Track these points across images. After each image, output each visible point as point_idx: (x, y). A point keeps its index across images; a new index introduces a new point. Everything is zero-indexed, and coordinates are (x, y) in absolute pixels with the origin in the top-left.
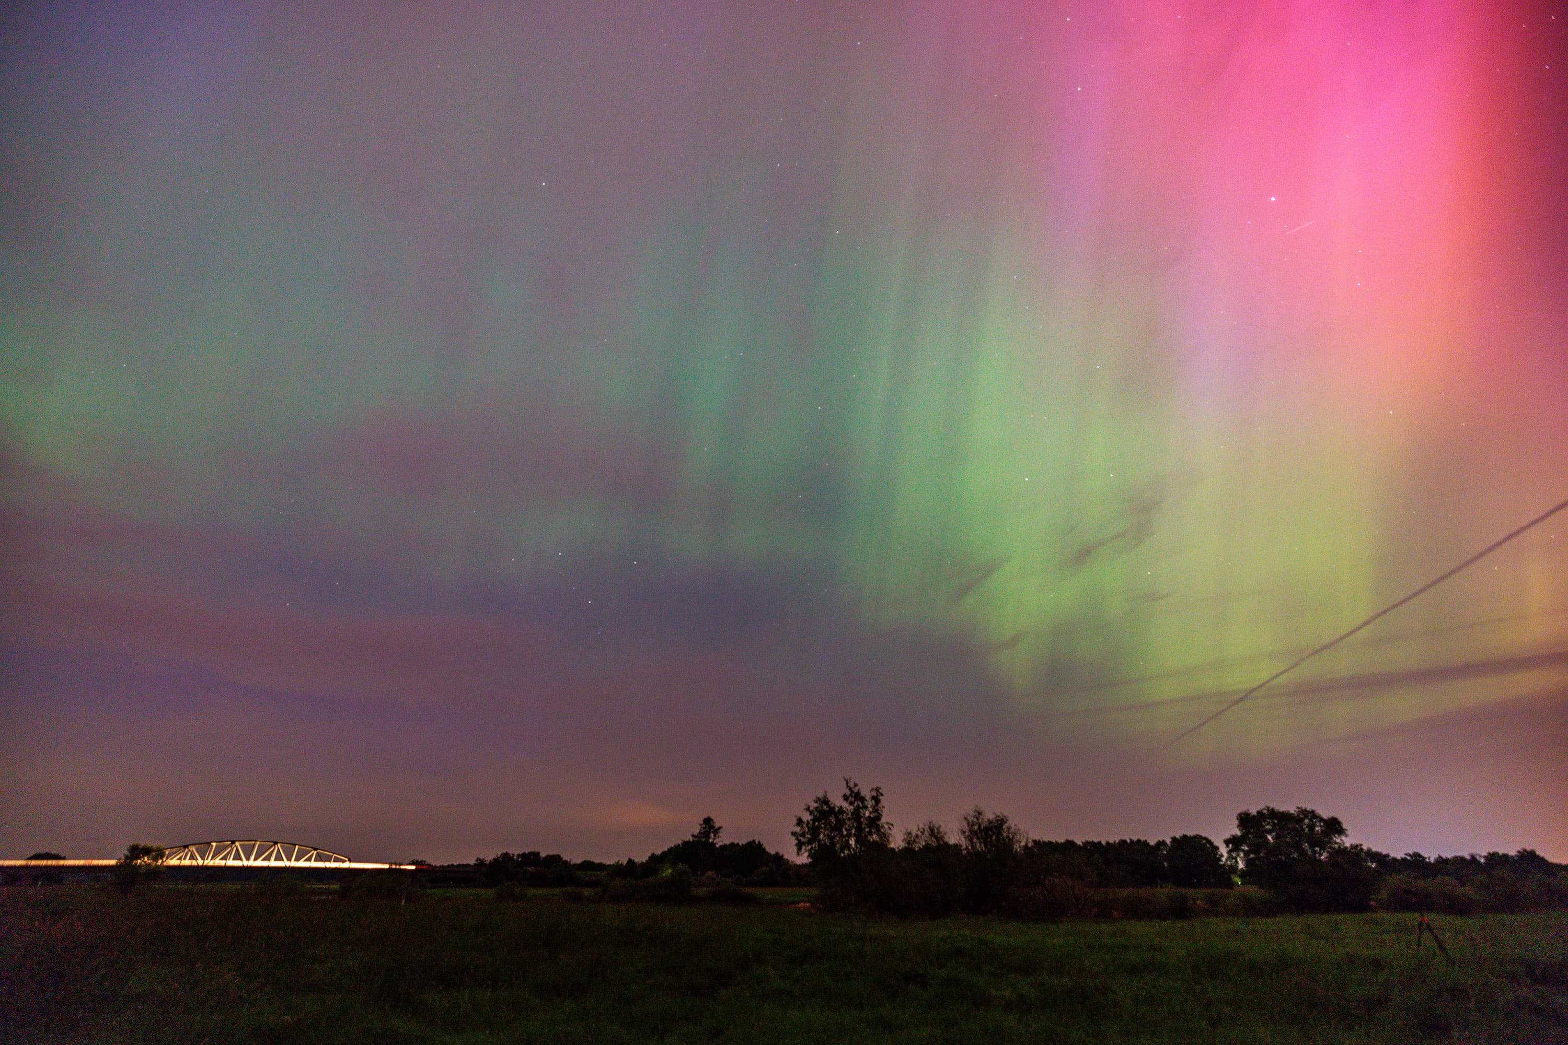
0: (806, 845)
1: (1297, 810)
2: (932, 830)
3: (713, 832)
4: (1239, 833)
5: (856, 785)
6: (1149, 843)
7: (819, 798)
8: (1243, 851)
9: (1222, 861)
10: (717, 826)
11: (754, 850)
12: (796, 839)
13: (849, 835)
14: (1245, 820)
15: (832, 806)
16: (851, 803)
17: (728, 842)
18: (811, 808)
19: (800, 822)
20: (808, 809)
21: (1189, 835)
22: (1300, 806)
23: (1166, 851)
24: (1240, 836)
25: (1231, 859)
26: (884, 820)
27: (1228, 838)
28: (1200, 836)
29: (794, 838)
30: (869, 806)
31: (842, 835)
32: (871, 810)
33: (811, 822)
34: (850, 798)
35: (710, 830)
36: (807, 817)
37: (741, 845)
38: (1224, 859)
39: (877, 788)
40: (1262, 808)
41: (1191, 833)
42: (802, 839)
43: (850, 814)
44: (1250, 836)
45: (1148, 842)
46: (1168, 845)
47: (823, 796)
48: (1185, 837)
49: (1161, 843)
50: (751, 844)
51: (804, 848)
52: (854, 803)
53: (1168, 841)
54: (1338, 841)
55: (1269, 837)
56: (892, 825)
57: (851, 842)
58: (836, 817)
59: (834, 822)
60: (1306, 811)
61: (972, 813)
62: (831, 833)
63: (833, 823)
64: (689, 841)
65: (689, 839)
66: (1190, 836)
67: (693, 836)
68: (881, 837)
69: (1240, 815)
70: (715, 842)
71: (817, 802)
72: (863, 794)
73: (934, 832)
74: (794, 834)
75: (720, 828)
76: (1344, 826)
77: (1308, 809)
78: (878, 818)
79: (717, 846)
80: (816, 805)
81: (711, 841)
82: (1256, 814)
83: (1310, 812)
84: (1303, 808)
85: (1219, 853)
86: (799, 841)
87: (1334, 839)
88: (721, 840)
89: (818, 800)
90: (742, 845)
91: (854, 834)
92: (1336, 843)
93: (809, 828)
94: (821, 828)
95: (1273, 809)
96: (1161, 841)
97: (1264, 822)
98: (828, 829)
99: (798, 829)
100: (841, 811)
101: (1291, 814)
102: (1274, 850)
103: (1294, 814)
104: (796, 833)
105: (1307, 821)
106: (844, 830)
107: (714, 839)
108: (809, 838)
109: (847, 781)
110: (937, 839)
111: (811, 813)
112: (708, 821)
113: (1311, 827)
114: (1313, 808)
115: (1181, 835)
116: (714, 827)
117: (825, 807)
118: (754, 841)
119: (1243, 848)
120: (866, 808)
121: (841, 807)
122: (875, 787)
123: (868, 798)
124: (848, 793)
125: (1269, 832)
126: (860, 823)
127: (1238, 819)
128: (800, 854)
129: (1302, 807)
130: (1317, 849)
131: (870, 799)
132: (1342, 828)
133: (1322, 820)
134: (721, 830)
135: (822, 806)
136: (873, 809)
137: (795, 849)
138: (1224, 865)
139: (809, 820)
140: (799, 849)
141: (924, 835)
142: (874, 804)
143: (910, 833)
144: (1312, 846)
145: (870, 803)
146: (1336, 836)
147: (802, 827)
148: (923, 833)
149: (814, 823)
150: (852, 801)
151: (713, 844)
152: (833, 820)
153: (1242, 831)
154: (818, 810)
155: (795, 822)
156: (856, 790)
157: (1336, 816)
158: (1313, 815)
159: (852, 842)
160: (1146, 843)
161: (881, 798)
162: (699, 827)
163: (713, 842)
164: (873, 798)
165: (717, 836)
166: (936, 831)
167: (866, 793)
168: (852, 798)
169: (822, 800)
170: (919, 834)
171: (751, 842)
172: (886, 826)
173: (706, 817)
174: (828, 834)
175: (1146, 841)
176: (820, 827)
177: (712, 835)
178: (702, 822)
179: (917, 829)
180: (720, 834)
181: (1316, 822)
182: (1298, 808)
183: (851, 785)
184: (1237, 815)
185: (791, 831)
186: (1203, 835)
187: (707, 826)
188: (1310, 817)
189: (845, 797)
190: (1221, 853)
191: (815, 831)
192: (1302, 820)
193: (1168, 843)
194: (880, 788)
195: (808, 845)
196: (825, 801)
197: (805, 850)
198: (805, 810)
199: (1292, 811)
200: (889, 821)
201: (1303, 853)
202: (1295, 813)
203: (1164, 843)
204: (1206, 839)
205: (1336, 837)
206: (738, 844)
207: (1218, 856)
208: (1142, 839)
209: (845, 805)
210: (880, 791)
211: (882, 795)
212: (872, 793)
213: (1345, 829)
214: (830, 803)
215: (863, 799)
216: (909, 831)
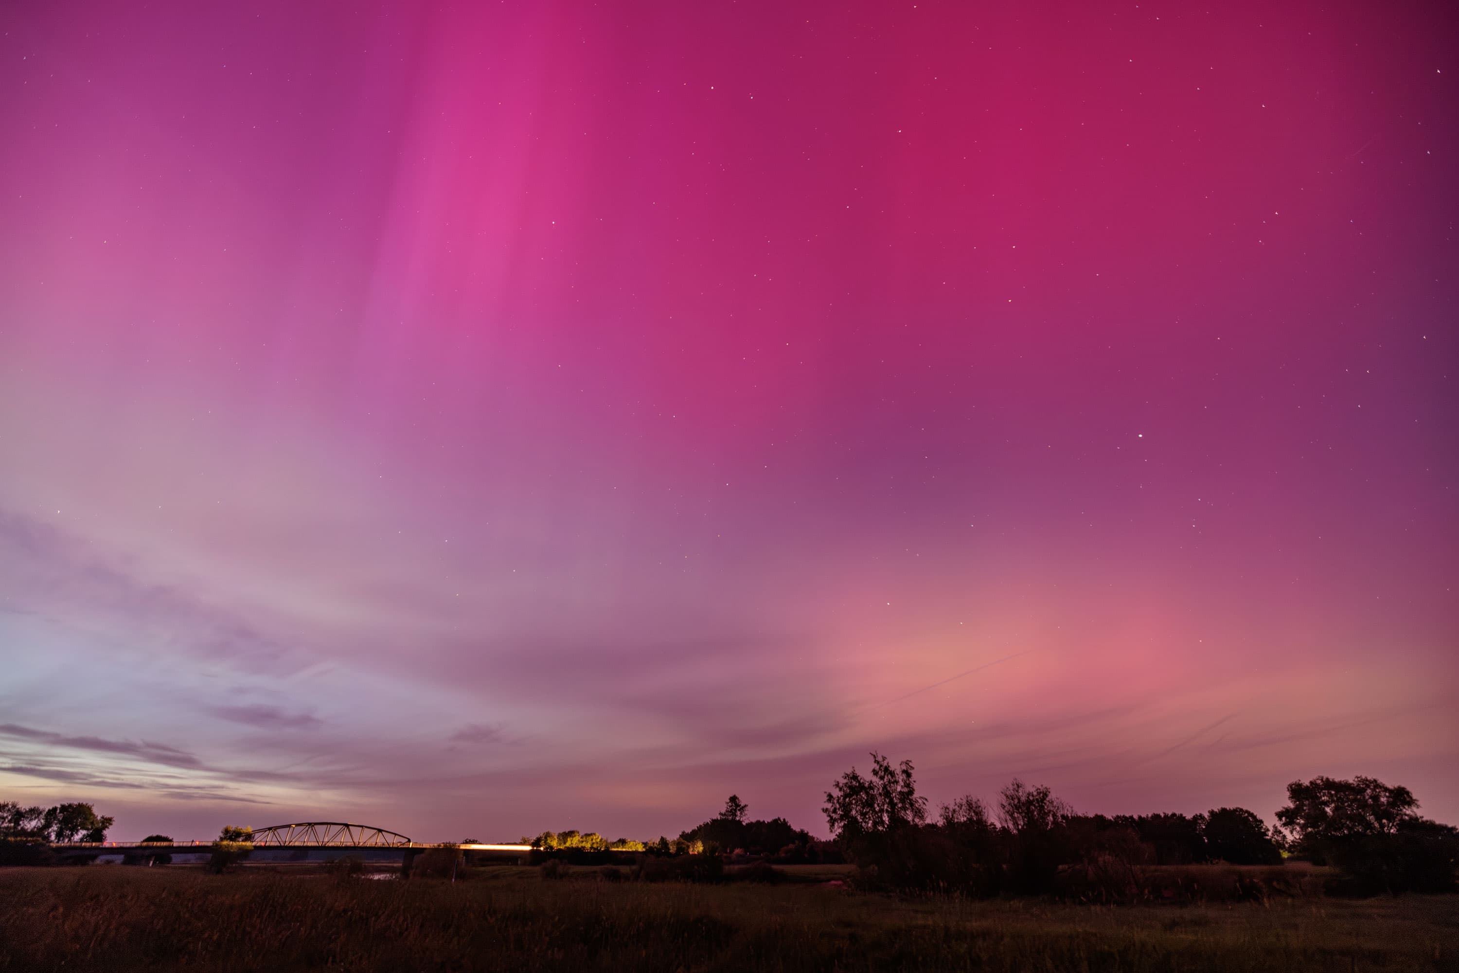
0: (839, 822)
1: (1356, 780)
2: (969, 804)
3: (739, 810)
4: (1292, 806)
5: (884, 759)
6: (1185, 817)
7: (847, 774)
8: (1298, 824)
9: (1268, 836)
10: (742, 804)
11: (780, 827)
12: (828, 816)
13: (882, 811)
14: (1297, 791)
15: (862, 781)
16: (882, 778)
17: (754, 820)
18: (841, 785)
19: (830, 797)
20: (837, 785)
21: (1228, 809)
22: (1359, 775)
23: (1205, 826)
24: (1294, 808)
25: (1278, 833)
26: (916, 795)
27: (1280, 810)
28: (1241, 810)
29: (825, 815)
30: (900, 780)
31: (874, 811)
32: (903, 784)
33: (842, 798)
34: (880, 772)
35: (736, 808)
36: (836, 793)
37: (766, 822)
38: (1270, 833)
39: (908, 761)
40: (1315, 778)
41: (1230, 806)
42: (834, 816)
43: (881, 788)
44: (1305, 808)
45: (1184, 815)
46: (1206, 819)
47: (851, 772)
48: (1224, 810)
49: (1198, 818)
50: (776, 821)
51: (836, 824)
52: (884, 777)
53: (1206, 815)
54: (1408, 812)
55: (1328, 810)
56: (926, 800)
57: (884, 819)
58: (867, 793)
59: (866, 798)
60: (1367, 780)
61: (1011, 787)
62: (863, 809)
63: (864, 798)
64: (717, 819)
65: (717, 817)
66: (1230, 809)
67: (721, 814)
68: (916, 812)
69: (1290, 786)
70: (741, 820)
71: (846, 778)
72: (892, 768)
73: (973, 807)
74: (825, 810)
75: (746, 806)
76: (1414, 797)
77: (1369, 778)
78: (911, 792)
79: (744, 824)
80: (845, 781)
81: (737, 819)
82: (1309, 784)
83: (1371, 782)
84: (1363, 777)
85: (1264, 827)
86: (831, 818)
87: (1404, 810)
88: (748, 818)
89: (846, 776)
90: (768, 822)
91: (887, 810)
92: (1406, 815)
93: (839, 804)
94: (852, 804)
95: (1327, 779)
96: (1198, 814)
97: (1320, 793)
98: (859, 805)
99: (829, 806)
100: (871, 787)
101: (1350, 784)
102: (1333, 823)
103: (1353, 784)
104: (827, 809)
105: (1369, 791)
106: (876, 805)
107: (741, 817)
108: (841, 815)
109: (874, 756)
110: (976, 814)
111: (841, 789)
112: (733, 799)
113: (1376, 798)
114: (1375, 777)
115: (1220, 808)
116: (740, 805)
117: (854, 783)
118: (779, 819)
119: (1298, 821)
120: (897, 782)
121: (871, 782)
122: (905, 760)
123: (898, 771)
124: (877, 768)
125: (1326, 804)
126: (891, 800)
127: (1288, 790)
128: (833, 830)
129: (1361, 776)
130: (1384, 821)
131: (901, 773)
132: (1411, 798)
133: (1386, 789)
134: (746, 808)
135: (851, 782)
136: (904, 784)
137: (828, 825)
138: (1271, 839)
139: (839, 796)
140: (832, 825)
141: (962, 810)
142: (905, 778)
143: (947, 808)
144: (1379, 819)
145: (901, 778)
146: (1406, 807)
147: (833, 803)
148: (961, 806)
149: (844, 799)
150: (882, 776)
151: (740, 822)
152: (863, 796)
153: (1295, 802)
154: (847, 785)
155: (826, 798)
156: (885, 764)
157: (1403, 785)
158: (1376, 785)
159: (886, 818)
160: (1182, 818)
161: (911, 771)
162: (726, 806)
163: (739, 820)
164: (904, 772)
165: (743, 814)
166: (974, 805)
167: (895, 766)
168: (881, 772)
169: (851, 776)
170: (957, 809)
171: (776, 819)
172: (920, 801)
173: (732, 796)
174: (860, 810)
175: (1181, 815)
176: (850, 803)
177: (738, 813)
178: (729, 801)
179: (954, 804)
180: (746, 812)
181: (1379, 792)
182: (1358, 777)
183: (880, 759)
184: (1287, 786)
185: (822, 807)
186: (1245, 808)
187: (734, 805)
188: (1372, 787)
189: (875, 773)
190: (1266, 827)
191: (846, 808)
192: (1364, 790)
193: (1206, 817)
194: (910, 761)
195: (841, 822)
196: (855, 777)
197: (837, 826)
198: (835, 787)
199: (1351, 781)
200: (921, 796)
201: (1369, 825)
202: (1355, 783)
203: (1201, 817)
204: (1247, 812)
205: (1406, 809)
206: (764, 822)
207: (1263, 831)
208: (1178, 813)
209: (875, 779)
210: (910, 764)
211: (912, 768)
212: (902, 766)
213: (1415, 800)
214: (859, 778)
215: (892, 774)
216: (945, 806)
